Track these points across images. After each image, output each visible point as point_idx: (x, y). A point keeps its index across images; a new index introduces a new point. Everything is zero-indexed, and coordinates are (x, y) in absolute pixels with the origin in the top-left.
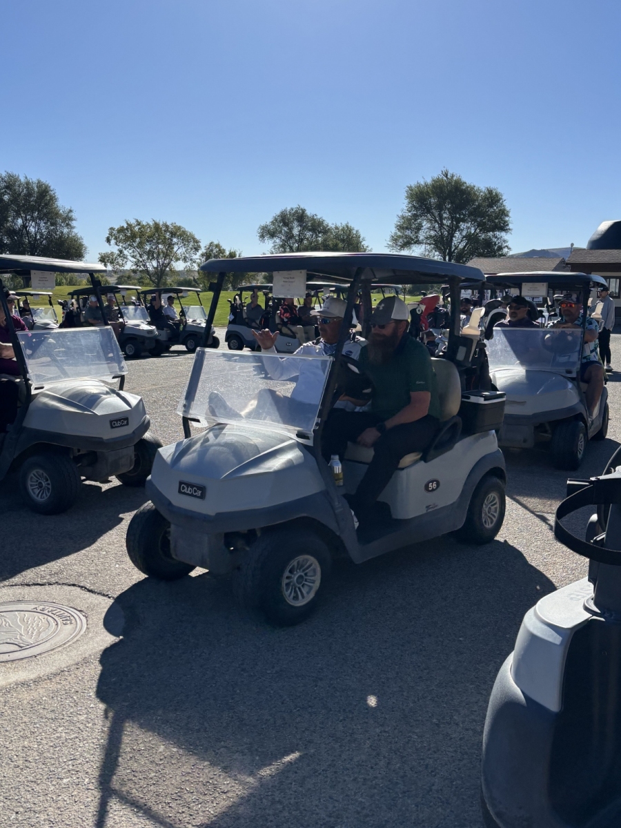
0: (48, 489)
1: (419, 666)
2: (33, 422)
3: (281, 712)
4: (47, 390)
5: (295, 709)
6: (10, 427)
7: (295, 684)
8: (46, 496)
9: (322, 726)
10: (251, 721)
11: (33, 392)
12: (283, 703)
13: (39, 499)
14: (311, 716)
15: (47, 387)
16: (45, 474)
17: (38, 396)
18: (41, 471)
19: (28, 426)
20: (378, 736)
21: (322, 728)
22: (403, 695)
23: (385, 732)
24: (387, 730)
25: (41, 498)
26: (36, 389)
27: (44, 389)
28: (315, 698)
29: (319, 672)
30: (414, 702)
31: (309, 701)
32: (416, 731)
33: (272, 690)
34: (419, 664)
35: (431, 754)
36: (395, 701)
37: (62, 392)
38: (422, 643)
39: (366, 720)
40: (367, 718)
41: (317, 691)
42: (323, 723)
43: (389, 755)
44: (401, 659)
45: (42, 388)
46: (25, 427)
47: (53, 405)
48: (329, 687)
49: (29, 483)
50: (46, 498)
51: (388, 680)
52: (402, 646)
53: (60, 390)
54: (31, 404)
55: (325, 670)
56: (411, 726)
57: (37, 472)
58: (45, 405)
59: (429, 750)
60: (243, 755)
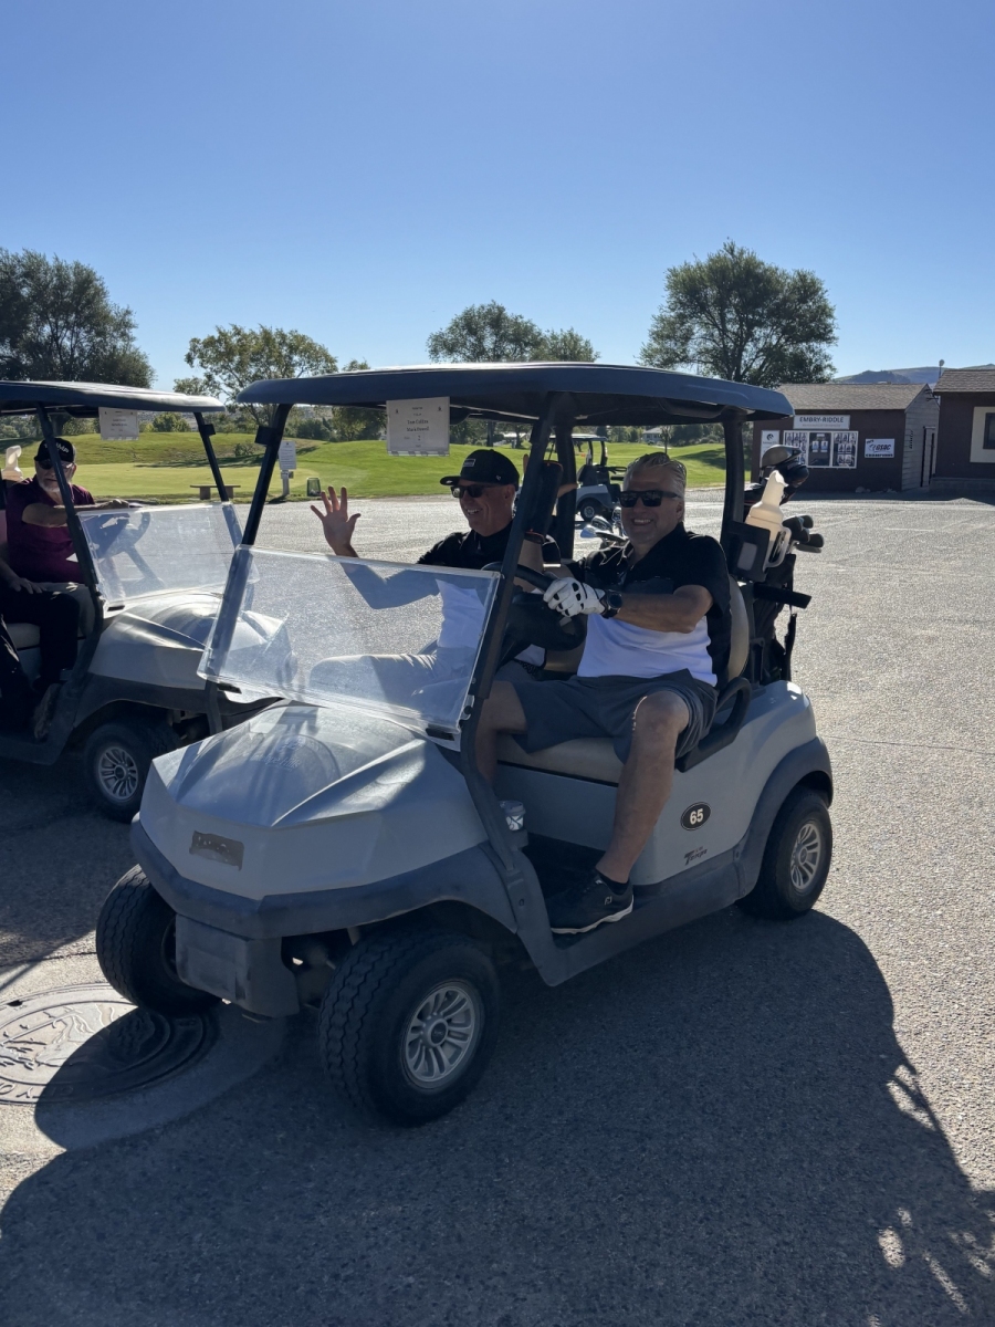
0: (134, 779)
1: (820, 1111)
2: (106, 666)
3: (590, 1201)
4: (129, 611)
5: (614, 1196)
6: (66, 675)
7: (606, 1146)
8: (130, 791)
9: (669, 1231)
10: (538, 1220)
11: (107, 615)
12: (590, 1185)
13: (117, 797)
14: (645, 1210)
15: (128, 606)
16: (127, 755)
17: (114, 621)
18: (121, 750)
19: (97, 673)
20: (775, 1252)
21: (669, 1235)
22: (801, 1167)
23: (786, 1244)
24: (787, 1240)
25: (120, 794)
26: (111, 609)
27: (125, 609)
28: (646, 1174)
29: (644, 1122)
30: (825, 1182)
31: (636, 1182)
32: (843, 1242)
33: (567, 1157)
34: (819, 1106)
35: (879, 1292)
36: (790, 1180)
37: (153, 614)
38: (816, 1064)
39: (746, 1220)
40: (748, 1215)
41: (646, 1160)
42: (668, 1225)
43: (802, 1293)
44: (784, 1096)
45: (121, 607)
46: (92, 675)
47: (139, 637)
48: (667, 1152)
49: (100, 769)
50: (129, 795)
51: (769, 1138)
52: (781, 1070)
53: (150, 611)
54: (102, 635)
55: (654, 1118)
56: (831, 1233)
57: (113, 751)
58: (127, 636)
59: (874, 1282)
60: (535, 1292)
